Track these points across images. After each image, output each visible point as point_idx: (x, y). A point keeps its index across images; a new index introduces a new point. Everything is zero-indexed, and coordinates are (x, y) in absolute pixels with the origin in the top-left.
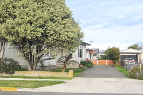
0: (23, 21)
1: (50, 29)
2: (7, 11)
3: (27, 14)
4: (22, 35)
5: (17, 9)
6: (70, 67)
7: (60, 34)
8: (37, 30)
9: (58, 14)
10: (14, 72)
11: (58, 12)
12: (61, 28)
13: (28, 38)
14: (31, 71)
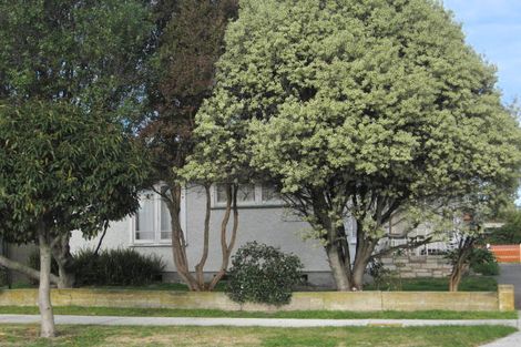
0: (347, 107)
1: (441, 135)
2: (275, 73)
3: (359, 81)
4: (343, 159)
5: (318, 62)
6: (429, 275)
7: (474, 151)
8: (396, 139)
9: (460, 77)
10: (289, 296)
11: (460, 70)
12: (475, 130)
13: (364, 169)
14: (346, 290)
